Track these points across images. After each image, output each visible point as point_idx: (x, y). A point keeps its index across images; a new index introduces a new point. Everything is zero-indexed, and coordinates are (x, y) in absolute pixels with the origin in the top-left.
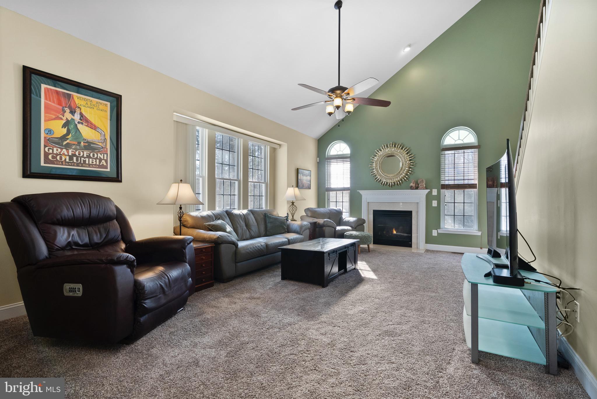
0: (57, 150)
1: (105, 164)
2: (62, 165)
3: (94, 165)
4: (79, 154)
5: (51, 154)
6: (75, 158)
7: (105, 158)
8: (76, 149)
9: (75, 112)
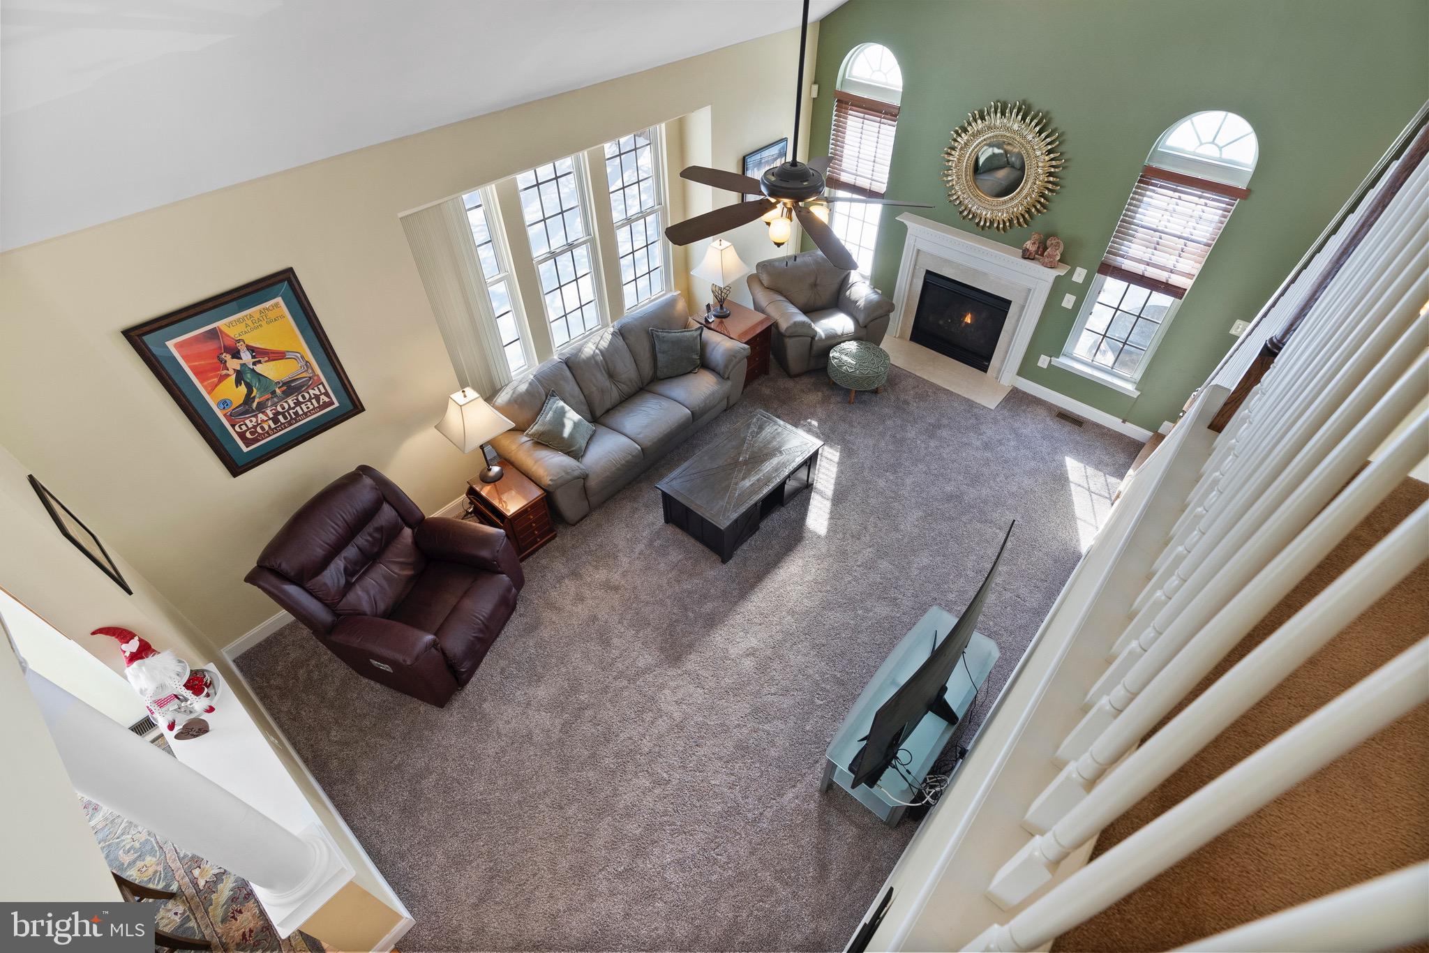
0: (251, 421)
1: (327, 399)
2: (270, 436)
3: (312, 410)
4: (283, 408)
5: (246, 431)
6: (280, 417)
7: (323, 391)
8: (275, 404)
9: (238, 352)
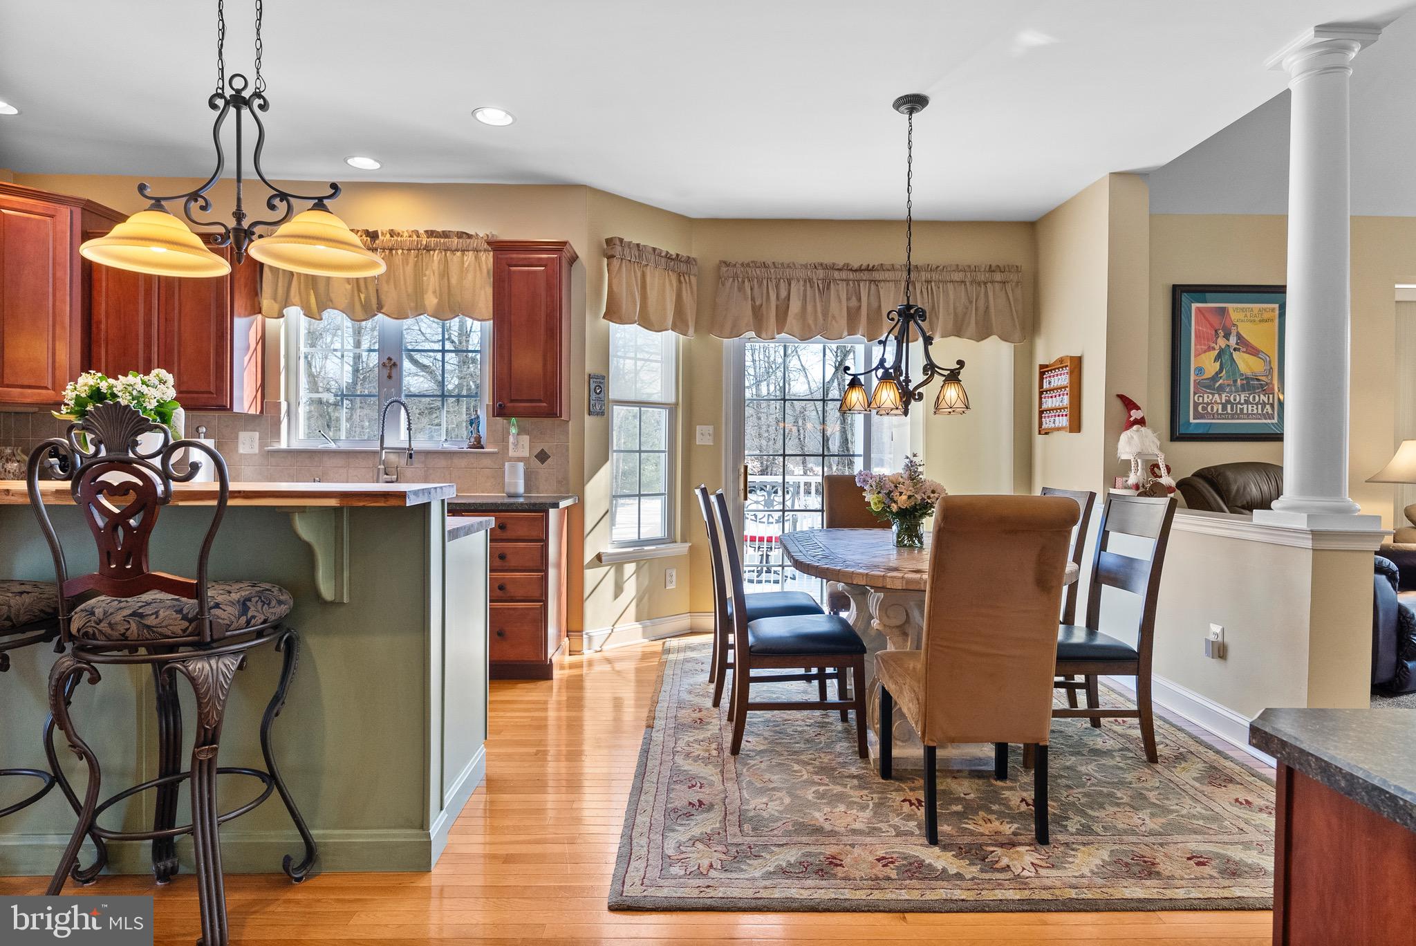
0: (1208, 397)
1: (1270, 411)
2: (1213, 419)
3: (1254, 414)
4: (1235, 400)
5: (1201, 403)
6: (1229, 406)
7: (1271, 401)
8: (1231, 392)
9: (1230, 334)
